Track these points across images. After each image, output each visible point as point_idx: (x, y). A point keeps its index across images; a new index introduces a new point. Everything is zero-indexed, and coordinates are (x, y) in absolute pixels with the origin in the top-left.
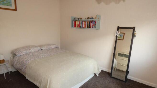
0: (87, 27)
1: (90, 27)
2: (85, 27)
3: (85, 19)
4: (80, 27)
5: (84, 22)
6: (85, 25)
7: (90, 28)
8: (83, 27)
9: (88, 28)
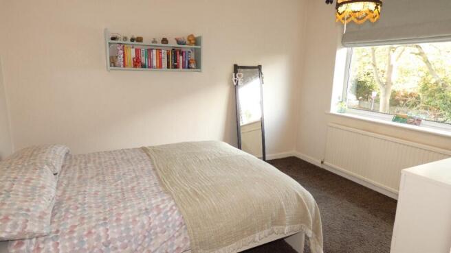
0: (168, 67)
1: (176, 67)
2: (160, 66)
3: (153, 42)
4: (143, 66)
5: (154, 52)
6: (160, 60)
7: (177, 70)
8: (151, 67)
9: (170, 69)
